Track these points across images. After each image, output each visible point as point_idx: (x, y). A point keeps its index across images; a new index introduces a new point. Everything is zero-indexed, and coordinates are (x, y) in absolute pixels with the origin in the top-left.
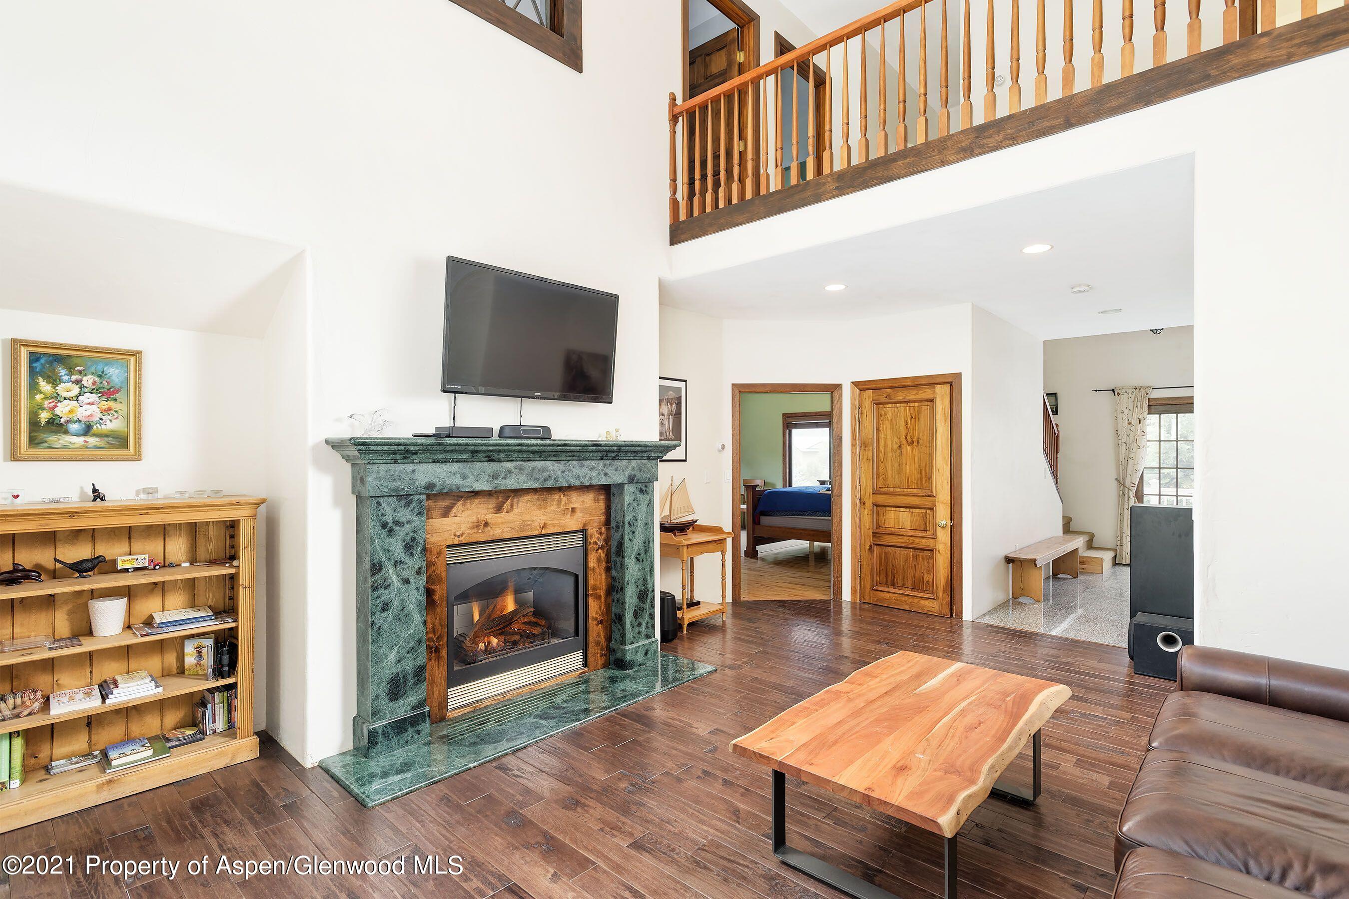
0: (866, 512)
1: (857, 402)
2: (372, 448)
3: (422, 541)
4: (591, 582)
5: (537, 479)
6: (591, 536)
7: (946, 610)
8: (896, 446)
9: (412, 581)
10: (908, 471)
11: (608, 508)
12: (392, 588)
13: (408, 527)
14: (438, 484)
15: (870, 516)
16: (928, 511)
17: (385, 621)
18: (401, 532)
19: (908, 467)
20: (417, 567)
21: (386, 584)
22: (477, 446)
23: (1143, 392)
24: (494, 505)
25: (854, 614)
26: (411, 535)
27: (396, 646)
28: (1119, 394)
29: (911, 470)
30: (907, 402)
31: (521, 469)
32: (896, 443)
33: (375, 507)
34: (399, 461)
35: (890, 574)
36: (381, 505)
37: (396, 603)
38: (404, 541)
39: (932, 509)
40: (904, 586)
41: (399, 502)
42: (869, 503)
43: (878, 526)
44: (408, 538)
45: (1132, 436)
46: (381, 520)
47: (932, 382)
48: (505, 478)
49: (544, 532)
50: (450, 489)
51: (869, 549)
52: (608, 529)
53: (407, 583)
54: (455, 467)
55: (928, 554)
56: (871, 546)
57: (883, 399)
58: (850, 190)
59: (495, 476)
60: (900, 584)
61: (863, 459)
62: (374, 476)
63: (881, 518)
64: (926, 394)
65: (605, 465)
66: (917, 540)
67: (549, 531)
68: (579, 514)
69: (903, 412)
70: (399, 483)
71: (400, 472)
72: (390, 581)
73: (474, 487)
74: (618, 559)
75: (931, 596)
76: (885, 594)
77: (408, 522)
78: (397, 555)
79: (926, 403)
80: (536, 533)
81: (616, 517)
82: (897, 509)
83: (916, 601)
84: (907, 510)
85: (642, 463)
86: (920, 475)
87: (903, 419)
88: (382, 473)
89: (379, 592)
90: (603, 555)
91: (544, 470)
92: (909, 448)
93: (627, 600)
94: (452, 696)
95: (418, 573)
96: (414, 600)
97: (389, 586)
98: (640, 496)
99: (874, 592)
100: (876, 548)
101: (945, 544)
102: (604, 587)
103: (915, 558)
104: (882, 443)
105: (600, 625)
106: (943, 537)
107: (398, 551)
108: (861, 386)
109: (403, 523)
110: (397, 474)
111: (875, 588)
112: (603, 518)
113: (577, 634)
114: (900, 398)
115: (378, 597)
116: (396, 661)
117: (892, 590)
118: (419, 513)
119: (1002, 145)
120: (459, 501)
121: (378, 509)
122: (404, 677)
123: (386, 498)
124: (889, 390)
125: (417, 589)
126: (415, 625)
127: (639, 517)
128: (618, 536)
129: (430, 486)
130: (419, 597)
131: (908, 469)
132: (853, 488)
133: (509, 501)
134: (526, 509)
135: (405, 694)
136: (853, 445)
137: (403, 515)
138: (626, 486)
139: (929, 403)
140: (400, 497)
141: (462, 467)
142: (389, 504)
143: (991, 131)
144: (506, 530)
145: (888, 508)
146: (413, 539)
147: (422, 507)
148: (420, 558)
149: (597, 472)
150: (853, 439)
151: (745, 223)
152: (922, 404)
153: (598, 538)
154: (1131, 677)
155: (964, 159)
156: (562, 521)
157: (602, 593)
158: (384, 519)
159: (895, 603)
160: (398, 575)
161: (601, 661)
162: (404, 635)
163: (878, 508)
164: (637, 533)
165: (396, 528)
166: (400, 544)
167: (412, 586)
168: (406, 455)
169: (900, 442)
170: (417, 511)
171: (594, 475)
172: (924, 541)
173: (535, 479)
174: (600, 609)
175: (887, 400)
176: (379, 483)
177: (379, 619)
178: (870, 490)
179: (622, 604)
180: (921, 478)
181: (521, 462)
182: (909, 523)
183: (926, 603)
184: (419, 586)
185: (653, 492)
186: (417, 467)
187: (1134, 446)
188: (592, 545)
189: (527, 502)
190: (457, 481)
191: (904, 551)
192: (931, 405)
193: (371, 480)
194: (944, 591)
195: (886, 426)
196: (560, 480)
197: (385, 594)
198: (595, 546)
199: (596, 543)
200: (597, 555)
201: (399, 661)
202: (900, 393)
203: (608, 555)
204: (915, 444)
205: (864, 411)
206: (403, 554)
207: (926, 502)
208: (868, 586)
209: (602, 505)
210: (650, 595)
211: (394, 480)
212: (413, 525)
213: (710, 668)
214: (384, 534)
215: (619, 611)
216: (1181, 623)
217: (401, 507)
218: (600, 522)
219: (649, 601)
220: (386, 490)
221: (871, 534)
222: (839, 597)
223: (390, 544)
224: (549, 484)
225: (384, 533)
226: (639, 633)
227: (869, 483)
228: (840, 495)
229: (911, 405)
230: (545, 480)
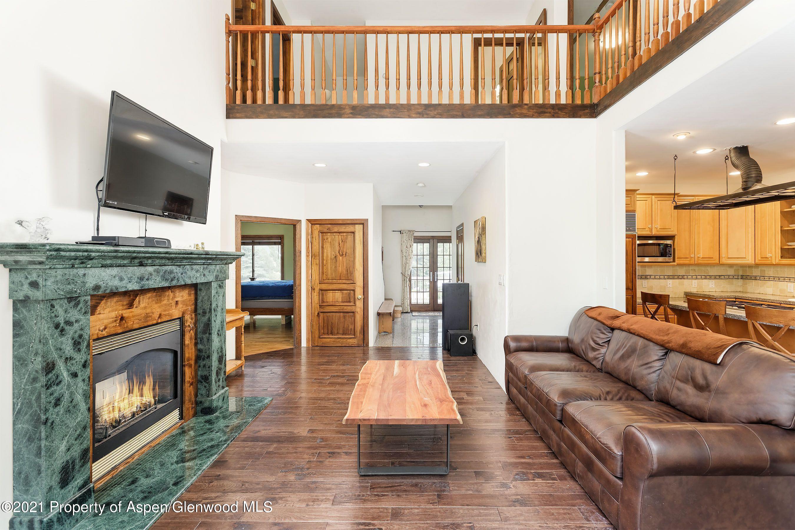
0: (315, 294)
1: (310, 231)
2: (63, 253)
3: (87, 337)
4: (187, 355)
5: (167, 280)
6: (187, 321)
7: (361, 343)
8: (333, 257)
9: (79, 374)
10: (340, 270)
11: (196, 299)
12: (63, 383)
13: (76, 325)
14: (103, 286)
15: (318, 296)
16: (351, 292)
17: (57, 415)
18: (71, 331)
19: (340, 268)
20: (83, 361)
21: (58, 380)
22: (139, 253)
23: (412, 233)
24: (127, 302)
25: (308, 353)
26: (79, 332)
27: (66, 436)
28: (403, 233)
29: (342, 270)
30: (340, 233)
31: (158, 272)
32: (333, 255)
33: (49, 309)
34: (76, 266)
35: (330, 328)
36: (54, 307)
37: (67, 396)
38: (73, 339)
39: (354, 290)
40: (338, 333)
41: (69, 303)
42: (317, 290)
43: (323, 302)
44: (77, 335)
45: (407, 253)
46: (54, 321)
47: (353, 223)
48: (148, 279)
49: (159, 321)
50: (111, 290)
51: (317, 315)
52: (196, 315)
53: (75, 377)
54: (114, 271)
55: (352, 314)
56: (318, 314)
57: (326, 230)
58: (360, 116)
59: (141, 279)
60: (336, 332)
61: (313, 264)
62: (52, 280)
63: (325, 297)
64: (350, 228)
65: (204, 268)
66: (345, 307)
67: (163, 320)
68: (180, 305)
69: (338, 238)
70: (73, 286)
71: (74, 276)
72: (62, 377)
73: (128, 287)
74: (204, 336)
75: (353, 336)
76: (327, 339)
77: (76, 321)
78: (67, 352)
79: (350, 234)
80: (155, 322)
81: (202, 306)
82: (333, 291)
83: (345, 340)
84: (340, 291)
85: (222, 267)
86: (347, 272)
87: (337, 242)
88: (59, 277)
89: (53, 389)
90: (193, 334)
91: (171, 272)
92: (341, 258)
93: (213, 364)
94: (95, 470)
95: (84, 366)
96: (81, 391)
97: (61, 382)
98: (219, 290)
99: (321, 339)
100: (321, 315)
101: (361, 308)
102: (194, 358)
103: (344, 317)
104: (325, 255)
105: (191, 386)
106: (360, 304)
107: (68, 349)
108: (312, 222)
109: (72, 323)
110: (71, 277)
111: (321, 337)
112: (193, 307)
113: (175, 396)
114: (336, 230)
115: (51, 394)
116: (66, 450)
117: (331, 336)
118: (85, 313)
119: (436, 116)
120: (102, 300)
121: (52, 311)
122: (73, 462)
123: (58, 301)
124: (329, 226)
125: (84, 380)
126: (82, 413)
127: (219, 305)
128: (205, 319)
129: (97, 287)
130: (85, 388)
131: (340, 269)
132: (308, 280)
133: (138, 298)
134: (148, 304)
135: (73, 478)
136: (307, 256)
137: (72, 316)
138: (212, 283)
139: (352, 234)
140: (70, 299)
141: (120, 271)
142: (61, 306)
143: (432, 109)
144: (136, 321)
145: (328, 291)
146: (81, 336)
147: (87, 307)
148: (85, 352)
149: (200, 273)
150: (308, 252)
151: (289, 118)
152: (348, 234)
153: (191, 323)
154: (448, 357)
155: (419, 118)
156: (170, 312)
157: (192, 362)
158: (57, 320)
159: (333, 344)
160: (68, 371)
161: (191, 412)
162: (72, 424)
163: (323, 291)
164: (218, 316)
165: (67, 328)
166: (70, 342)
167: (80, 379)
168: (84, 261)
169: (336, 255)
170: (83, 311)
171: (198, 276)
172: (349, 307)
173: (166, 279)
174: (191, 374)
175: (328, 231)
176: (56, 287)
177: (52, 414)
178: (318, 281)
179: (209, 367)
180: (348, 274)
181: (158, 267)
182: (341, 299)
183: (351, 340)
184: (84, 377)
185: (225, 286)
186: (87, 271)
187: (408, 258)
188: (187, 328)
189: (149, 298)
190: (116, 283)
191: (338, 314)
192: (353, 235)
193: (50, 284)
194: (360, 333)
195: (327, 246)
196: (180, 280)
197: (57, 390)
198: (189, 328)
199: (189, 326)
200: (190, 335)
201: (69, 450)
202: (336, 228)
203: (196, 334)
204: (344, 255)
205: (314, 236)
206: (72, 351)
207: (351, 287)
208: (317, 336)
209: (193, 297)
210: (224, 358)
211: (69, 284)
212: (81, 323)
213: (270, 399)
214: (57, 334)
215: (205, 373)
216: (466, 332)
217: (71, 308)
218: (191, 310)
219: (223, 362)
220: (62, 293)
221: (319, 306)
222: (300, 345)
223: (62, 343)
224: (174, 283)
225: (57, 332)
226: (219, 386)
227: (317, 277)
228: (300, 285)
229: (342, 234)
230: (172, 280)
